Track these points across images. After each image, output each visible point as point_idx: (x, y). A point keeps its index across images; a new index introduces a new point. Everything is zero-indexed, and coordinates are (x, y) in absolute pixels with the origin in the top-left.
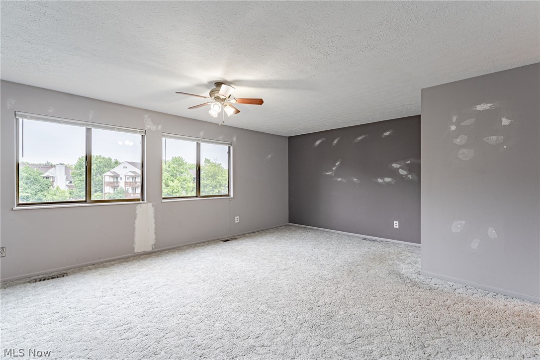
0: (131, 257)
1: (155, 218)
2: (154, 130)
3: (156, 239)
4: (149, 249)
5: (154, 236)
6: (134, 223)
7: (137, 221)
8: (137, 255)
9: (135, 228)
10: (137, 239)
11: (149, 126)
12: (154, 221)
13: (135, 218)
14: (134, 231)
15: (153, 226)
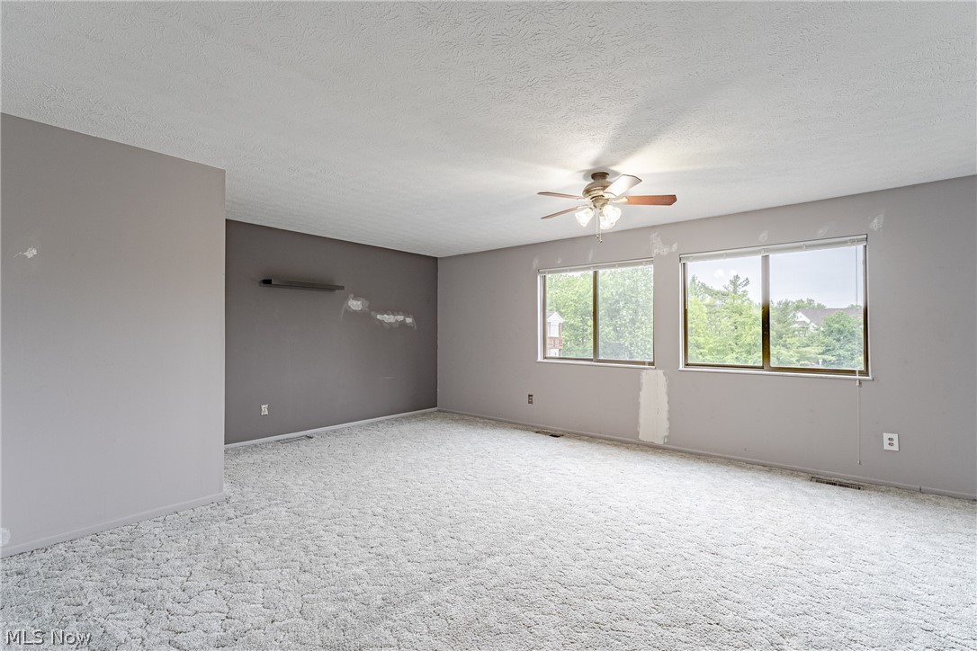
0: (635, 443)
1: (668, 396)
2: (665, 253)
3: (670, 428)
4: (660, 442)
5: (666, 425)
6: (638, 396)
7: (642, 394)
8: (642, 444)
9: (639, 403)
10: (642, 420)
11: (659, 249)
12: (666, 399)
13: (640, 390)
14: (639, 408)
15: (665, 407)
